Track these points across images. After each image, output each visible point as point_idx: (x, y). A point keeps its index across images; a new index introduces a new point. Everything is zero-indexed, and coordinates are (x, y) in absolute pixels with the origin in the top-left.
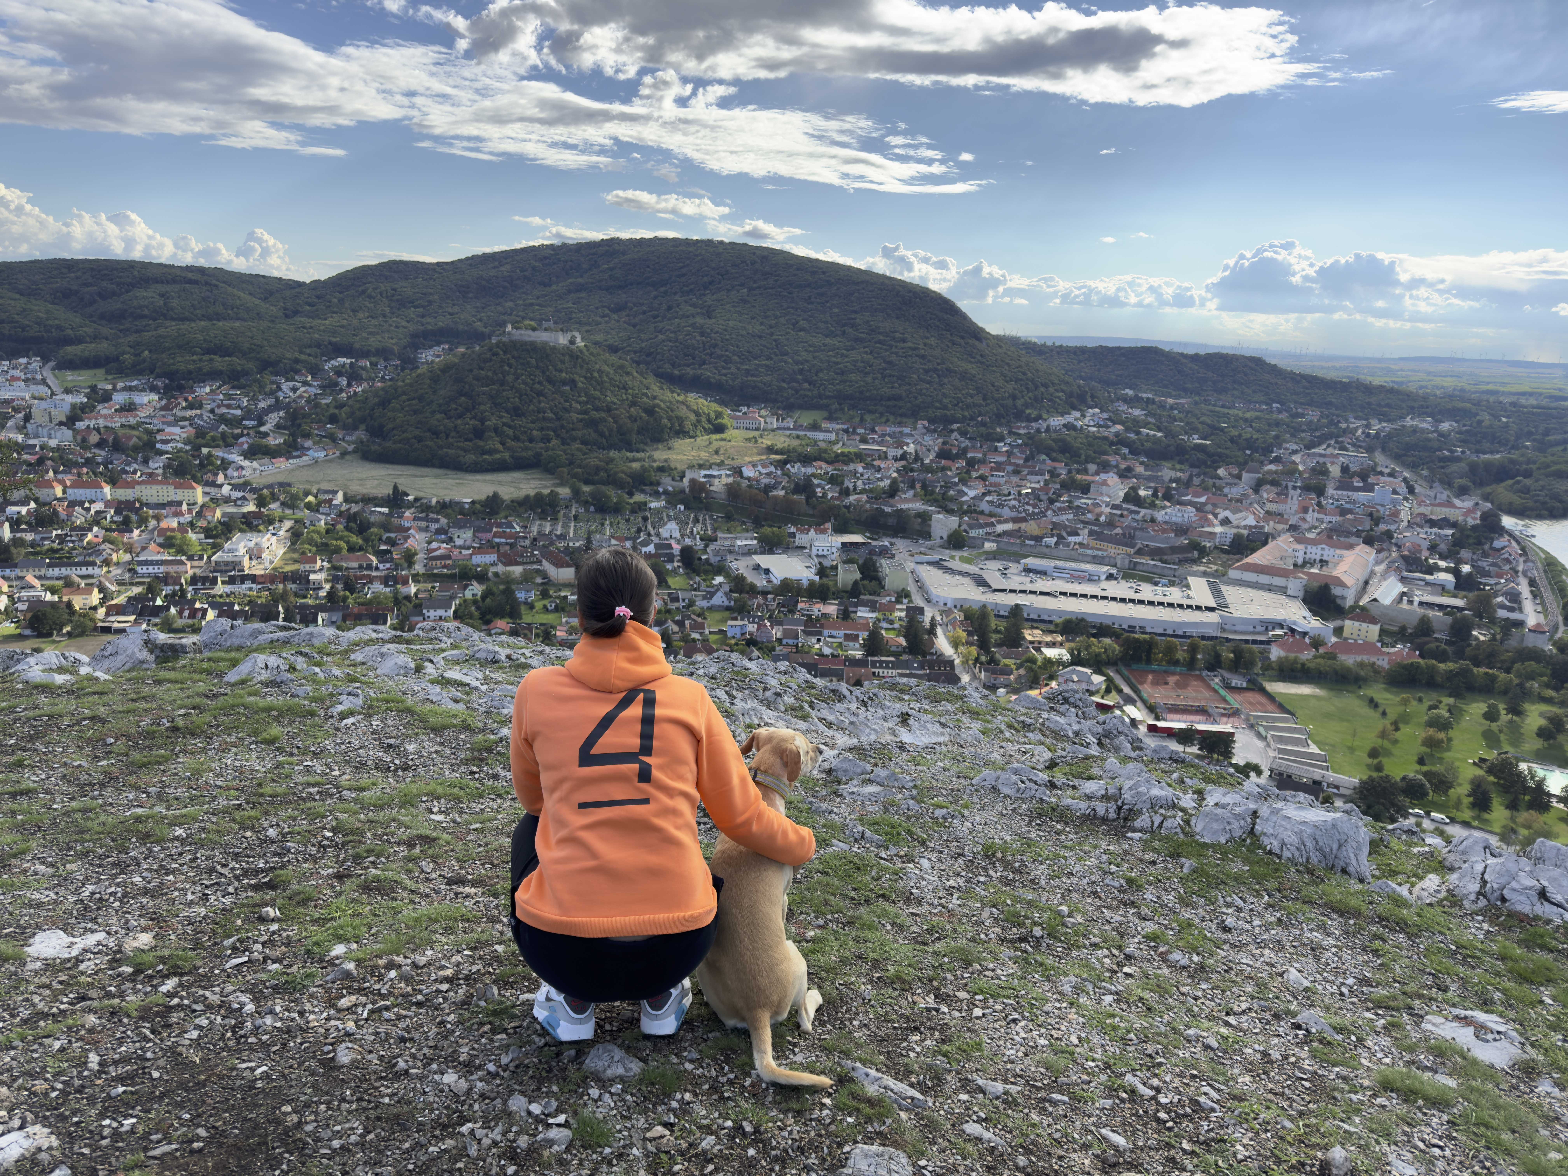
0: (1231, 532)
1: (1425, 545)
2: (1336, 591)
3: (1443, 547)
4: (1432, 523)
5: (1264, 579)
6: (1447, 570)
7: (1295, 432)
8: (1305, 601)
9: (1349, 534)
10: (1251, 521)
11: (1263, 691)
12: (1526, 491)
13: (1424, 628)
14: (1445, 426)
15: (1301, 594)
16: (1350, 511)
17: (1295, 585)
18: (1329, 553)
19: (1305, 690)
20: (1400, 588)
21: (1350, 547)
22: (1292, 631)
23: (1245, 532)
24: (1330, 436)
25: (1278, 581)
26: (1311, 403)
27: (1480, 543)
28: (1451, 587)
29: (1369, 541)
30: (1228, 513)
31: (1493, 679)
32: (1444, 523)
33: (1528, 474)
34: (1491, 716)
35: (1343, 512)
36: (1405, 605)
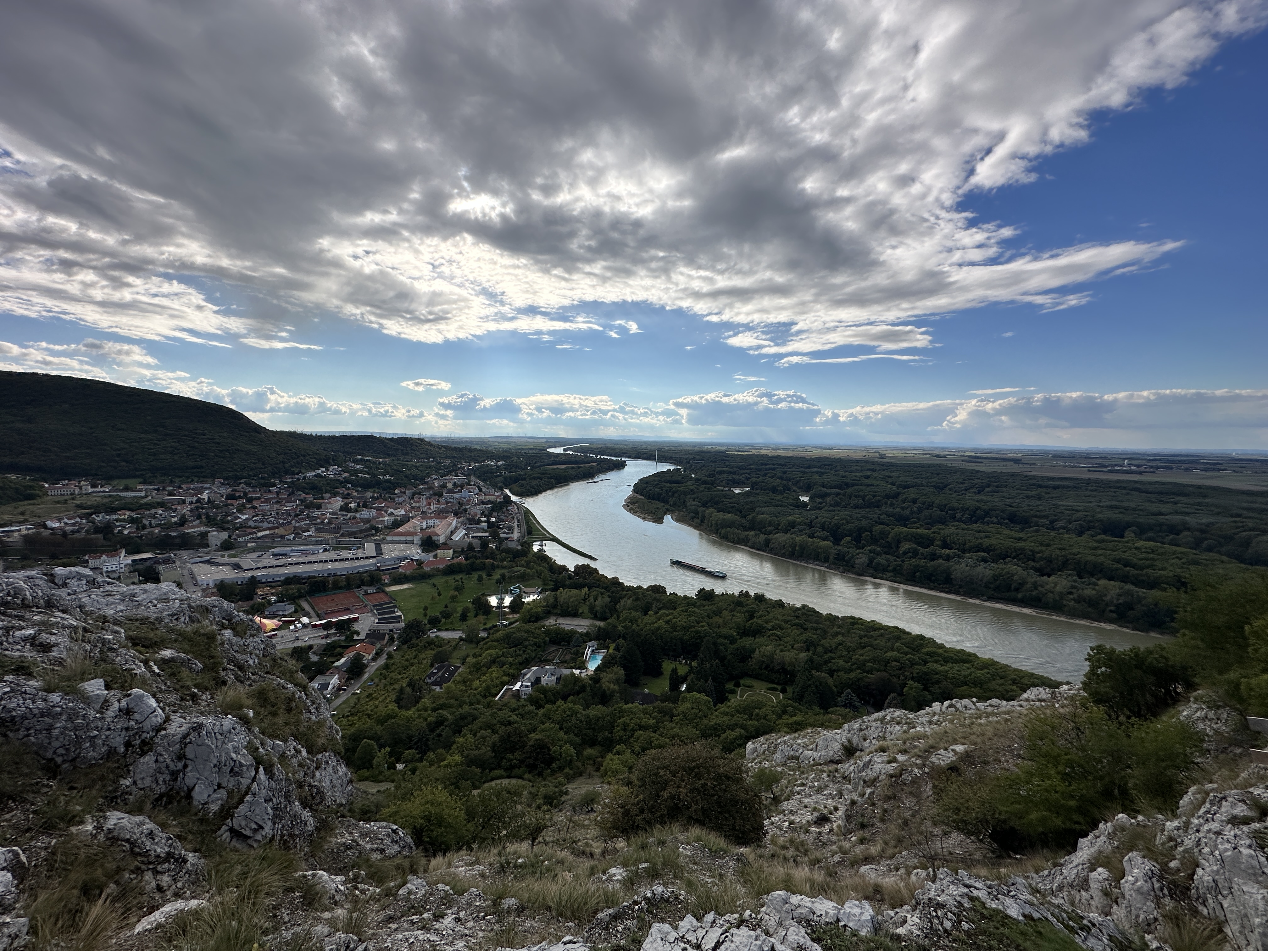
0: (392, 518)
1: (479, 512)
2: (434, 538)
3: (487, 512)
4: (483, 503)
5: (403, 538)
6: (485, 522)
7: (437, 470)
8: (421, 545)
9: (448, 512)
10: (403, 512)
11: (384, 591)
12: (522, 486)
13: (471, 547)
14: (500, 463)
15: (420, 543)
16: (450, 502)
17: (417, 539)
18: (437, 521)
19: (405, 586)
20: (464, 532)
21: (446, 518)
22: (412, 560)
23: (399, 518)
24: (453, 471)
25: (409, 538)
26: (446, 457)
27: (501, 509)
28: (486, 528)
29: (456, 514)
30: (392, 510)
31: (484, 564)
32: (490, 502)
33: (525, 479)
34: (480, 579)
35: (447, 502)
36: (466, 539)
